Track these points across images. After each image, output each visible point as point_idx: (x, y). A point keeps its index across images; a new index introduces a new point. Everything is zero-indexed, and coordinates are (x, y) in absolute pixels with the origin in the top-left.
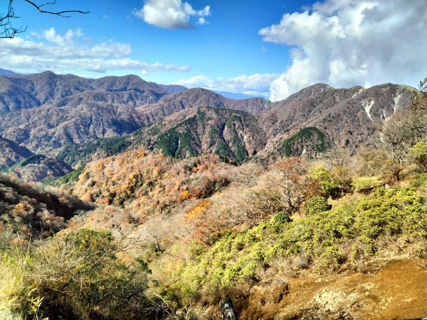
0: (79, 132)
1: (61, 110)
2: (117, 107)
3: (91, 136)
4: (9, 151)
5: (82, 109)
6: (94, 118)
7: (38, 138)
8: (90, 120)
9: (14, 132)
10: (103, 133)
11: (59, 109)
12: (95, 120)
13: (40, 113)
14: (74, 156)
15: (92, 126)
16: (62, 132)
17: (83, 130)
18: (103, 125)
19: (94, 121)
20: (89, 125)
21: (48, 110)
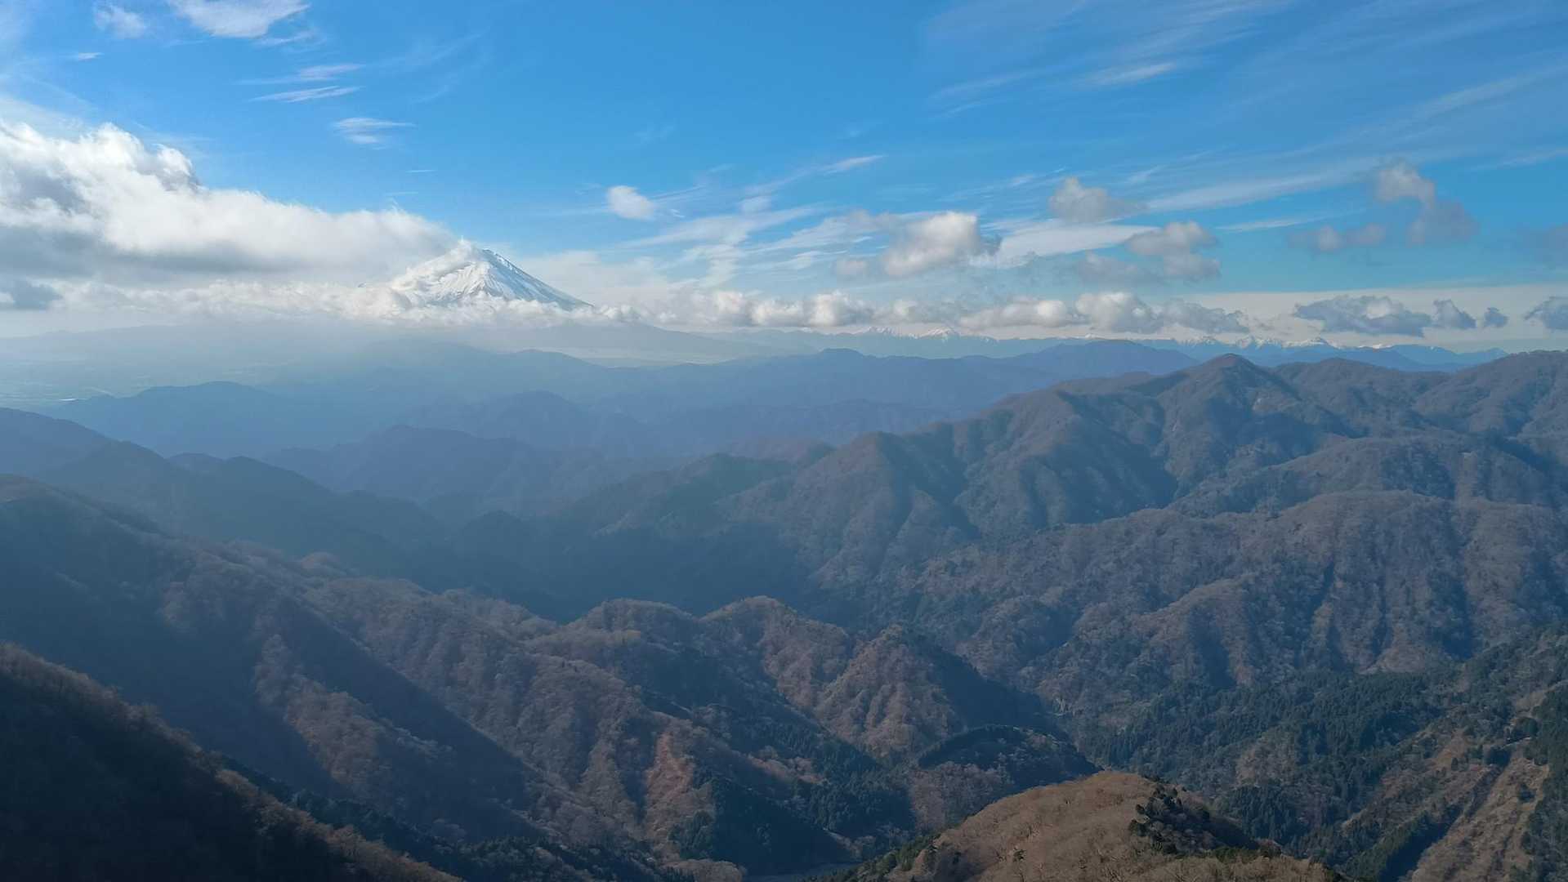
0: (1261, 633)
1: (1213, 528)
2: (1473, 517)
3: (1310, 657)
4: (934, 695)
5: (1298, 527)
6: (1342, 568)
7: (1088, 647)
8: (1322, 577)
9: (1015, 618)
10: (1376, 649)
11: (1205, 527)
12: (1344, 578)
13: (1129, 543)
14: (1175, 743)
15: (1325, 608)
16: (1183, 628)
17: (1279, 626)
18: (1383, 608)
19: (1339, 584)
20: (1317, 601)
21: (1160, 533)
